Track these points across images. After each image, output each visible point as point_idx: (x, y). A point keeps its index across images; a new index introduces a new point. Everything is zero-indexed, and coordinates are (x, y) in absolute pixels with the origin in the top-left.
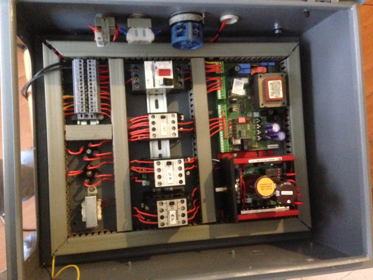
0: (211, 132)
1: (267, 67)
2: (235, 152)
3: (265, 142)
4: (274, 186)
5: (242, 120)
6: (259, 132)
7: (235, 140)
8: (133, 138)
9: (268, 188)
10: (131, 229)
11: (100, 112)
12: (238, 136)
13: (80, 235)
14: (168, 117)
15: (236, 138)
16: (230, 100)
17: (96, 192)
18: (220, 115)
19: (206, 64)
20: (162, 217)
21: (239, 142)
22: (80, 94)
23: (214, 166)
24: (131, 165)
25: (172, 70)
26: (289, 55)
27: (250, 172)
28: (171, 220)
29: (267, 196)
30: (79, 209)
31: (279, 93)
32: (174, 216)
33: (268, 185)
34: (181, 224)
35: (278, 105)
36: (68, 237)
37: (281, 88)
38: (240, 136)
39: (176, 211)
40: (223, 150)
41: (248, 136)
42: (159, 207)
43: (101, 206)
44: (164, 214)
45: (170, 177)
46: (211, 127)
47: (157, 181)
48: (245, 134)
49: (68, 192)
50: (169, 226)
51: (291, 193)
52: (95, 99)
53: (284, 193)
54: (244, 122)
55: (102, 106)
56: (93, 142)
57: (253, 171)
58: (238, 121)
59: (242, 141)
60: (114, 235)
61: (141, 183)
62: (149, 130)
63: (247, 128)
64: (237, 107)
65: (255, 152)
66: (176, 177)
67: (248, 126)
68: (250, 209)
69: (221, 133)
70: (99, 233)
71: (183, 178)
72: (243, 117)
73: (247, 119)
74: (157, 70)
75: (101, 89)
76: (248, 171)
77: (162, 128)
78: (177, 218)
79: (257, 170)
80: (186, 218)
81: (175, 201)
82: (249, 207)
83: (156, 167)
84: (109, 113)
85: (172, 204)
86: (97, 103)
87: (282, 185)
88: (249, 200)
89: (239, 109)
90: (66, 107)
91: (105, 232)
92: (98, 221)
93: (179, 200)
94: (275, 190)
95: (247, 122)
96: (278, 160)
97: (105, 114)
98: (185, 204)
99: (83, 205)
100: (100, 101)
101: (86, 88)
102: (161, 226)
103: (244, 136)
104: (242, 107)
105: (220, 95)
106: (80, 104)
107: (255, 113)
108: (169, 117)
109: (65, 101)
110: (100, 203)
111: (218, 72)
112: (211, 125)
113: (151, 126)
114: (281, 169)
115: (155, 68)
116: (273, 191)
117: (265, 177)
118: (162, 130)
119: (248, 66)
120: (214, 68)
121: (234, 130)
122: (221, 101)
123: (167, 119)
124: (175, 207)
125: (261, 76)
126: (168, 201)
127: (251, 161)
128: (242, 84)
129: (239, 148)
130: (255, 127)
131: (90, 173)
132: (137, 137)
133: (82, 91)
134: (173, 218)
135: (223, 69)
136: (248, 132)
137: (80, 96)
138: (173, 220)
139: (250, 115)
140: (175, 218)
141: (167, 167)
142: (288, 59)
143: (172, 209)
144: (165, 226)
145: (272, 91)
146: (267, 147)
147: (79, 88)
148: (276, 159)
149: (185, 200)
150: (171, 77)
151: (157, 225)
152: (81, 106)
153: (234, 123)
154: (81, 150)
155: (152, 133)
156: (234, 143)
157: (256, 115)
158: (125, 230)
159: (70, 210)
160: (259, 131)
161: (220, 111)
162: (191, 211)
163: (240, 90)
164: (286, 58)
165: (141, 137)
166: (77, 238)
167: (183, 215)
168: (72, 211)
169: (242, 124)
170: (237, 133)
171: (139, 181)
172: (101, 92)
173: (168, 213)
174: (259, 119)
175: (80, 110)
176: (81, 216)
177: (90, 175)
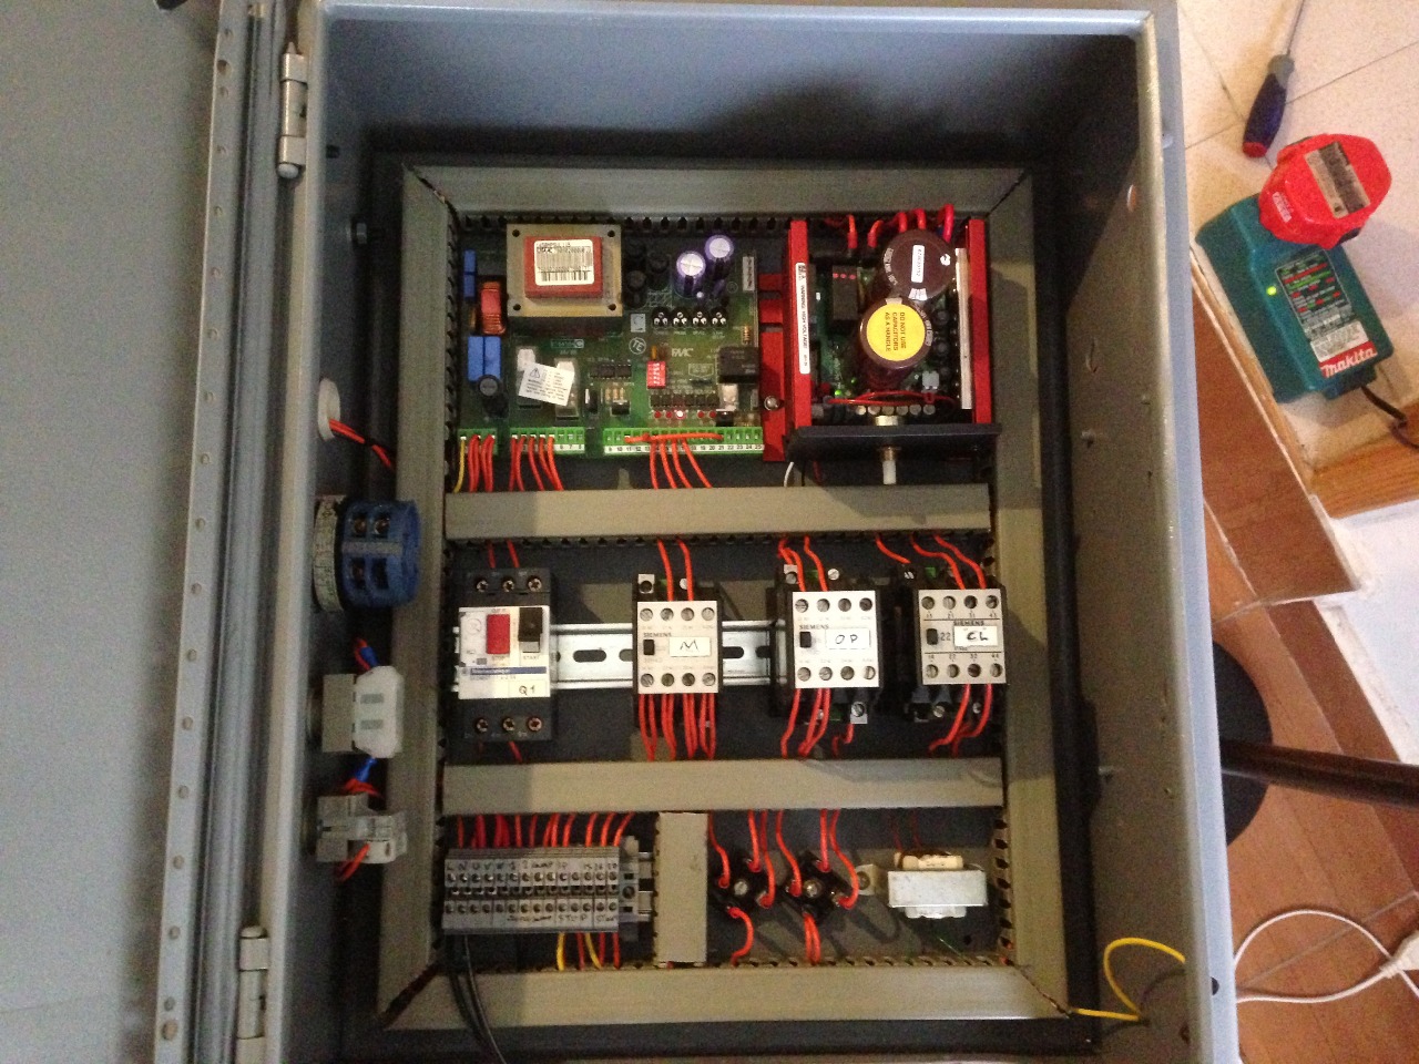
0: (697, 484)
1: (480, 280)
2: (762, 401)
3: (732, 301)
4: (893, 306)
5: (656, 375)
6: (698, 319)
7: (725, 404)
8: (708, 743)
9: (899, 327)
10: (997, 762)
11: (615, 849)
12: (709, 391)
13: (1007, 925)
14: (647, 631)
15: (715, 401)
16: (588, 412)
17: (869, 868)
18: (638, 449)
19: (465, 489)
20: (975, 670)
21: (729, 391)
22: (559, 913)
23: (807, 480)
24: (794, 754)
25: (489, 610)
26: (447, 202)
27: (835, 365)
28: (984, 643)
29: (926, 330)
30: (925, 926)
31: (576, 250)
32: (972, 633)
33: (891, 326)
34: (998, 610)
35: (615, 252)
36: (1009, 963)
37: (562, 243)
38: (709, 383)
39: (955, 624)
40: (757, 448)
41: (709, 357)
42: (943, 679)
43: (919, 855)
44: (964, 663)
45: (848, 639)
46: (680, 485)
47: (859, 681)
48: (704, 367)
49: (868, 958)
50: (1002, 648)
51: (918, 252)
52: (577, 864)
53: (917, 275)
54: (663, 367)
55: (596, 840)
56: (714, 871)
57: (834, 357)
58: (661, 388)
59: (726, 379)
60: (1014, 817)
61: (857, 727)
62: (688, 695)
63: (683, 358)
64: (612, 388)
65: (765, 336)
66: (848, 618)
67: (675, 352)
68: (957, 377)
69: (699, 449)
70: (1002, 864)
71: (856, 597)
72: (645, 370)
73: (654, 355)
74: (489, 657)
75: (539, 843)
76: (834, 373)
77: (685, 652)
78: (978, 624)
79: (830, 343)
80: (981, 595)
81: (924, 626)
82: (951, 382)
83: (815, 682)
84: (619, 817)
85: (933, 637)
86: (585, 860)
87: (892, 278)
88: (931, 381)
89: (616, 380)
90: (594, 957)
91: (1002, 845)
92: (966, 867)
93: (923, 612)
94: (907, 302)
95: (663, 357)
96: (804, 274)
97: (619, 832)
98: (938, 595)
99: (912, 915)
100: (579, 849)
101: (538, 892)
102: (999, 674)
103: (710, 372)
104: (611, 372)
105: (570, 444)
106: (589, 914)
107: (634, 329)
108: (650, 628)
109: (573, 960)
110: (909, 861)
111: (494, 450)
112: (672, 483)
113: (678, 687)
114: (834, 268)
115: (483, 666)
116: (907, 310)
117: (865, 329)
118: (693, 651)
119: (475, 343)
120: (480, 462)
121: (689, 402)
122: (593, 441)
123: (656, 635)
124: (942, 627)
125: (517, 308)
126: (925, 648)
127: (805, 367)
128: (536, 370)
129: (750, 389)
130: (680, 330)
131: (810, 887)
132: (708, 730)
133: (549, 908)
134: (977, 635)
135: (483, 433)
136: (698, 357)
137: (565, 913)
138: (983, 636)
139: (639, 345)
140: (978, 629)
141: (817, 645)
142: (458, 208)
143: (951, 637)
144: (1001, 661)
145: (569, 275)
146: (749, 294)
147: (539, 915)
148: (801, 282)
149: (923, 594)
150: (513, 612)
151: (996, 687)
152: (597, 913)
153: (664, 400)
154: (737, 912)
155: (699, 687)
156: (731, 408)
157: (639, 323)
158: (998, 781)
159: (923, 953)
160: (695, 320)
161: (626, 450)
162: (954, 573)
163: (559, 379)
164: (452, 211)
165: (708, 719)
166: (1019, 934)
167: (971, 602)
168: (928, 950)
169: (668, 377)
170: (698, 392)
171: (851, 734)
172: (549, 844)
173: (963, 650)
174: (654, 314)
175: (610, 914)
176: (949, 921)
177: (816, 886)
